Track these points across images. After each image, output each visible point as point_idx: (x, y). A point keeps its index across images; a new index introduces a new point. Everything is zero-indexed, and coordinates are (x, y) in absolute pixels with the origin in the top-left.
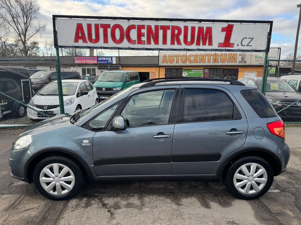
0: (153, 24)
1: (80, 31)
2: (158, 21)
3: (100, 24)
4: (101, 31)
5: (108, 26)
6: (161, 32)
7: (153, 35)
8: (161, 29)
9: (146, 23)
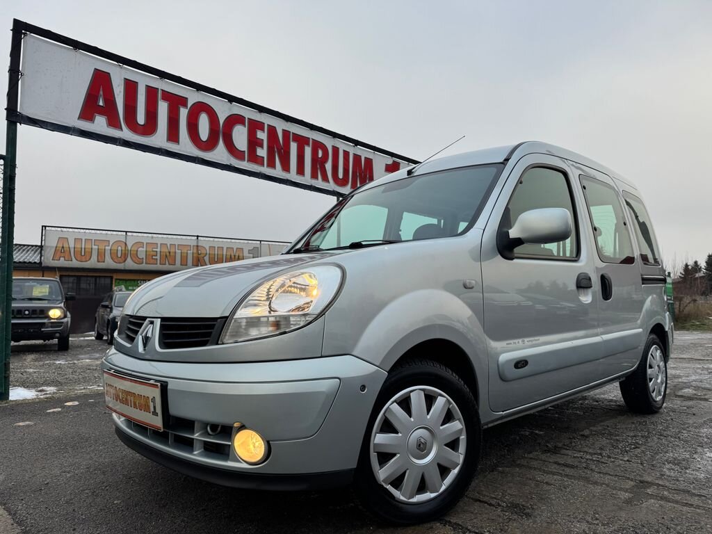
0: (280, 126)
1: (101, 93)
2: (289, 123)
3: (162, 90)
4: (163, 108)
5: (183, 101)
6: (294, 147)
7: (279, 150)
8: (294, 140)
9: (267, 120)
